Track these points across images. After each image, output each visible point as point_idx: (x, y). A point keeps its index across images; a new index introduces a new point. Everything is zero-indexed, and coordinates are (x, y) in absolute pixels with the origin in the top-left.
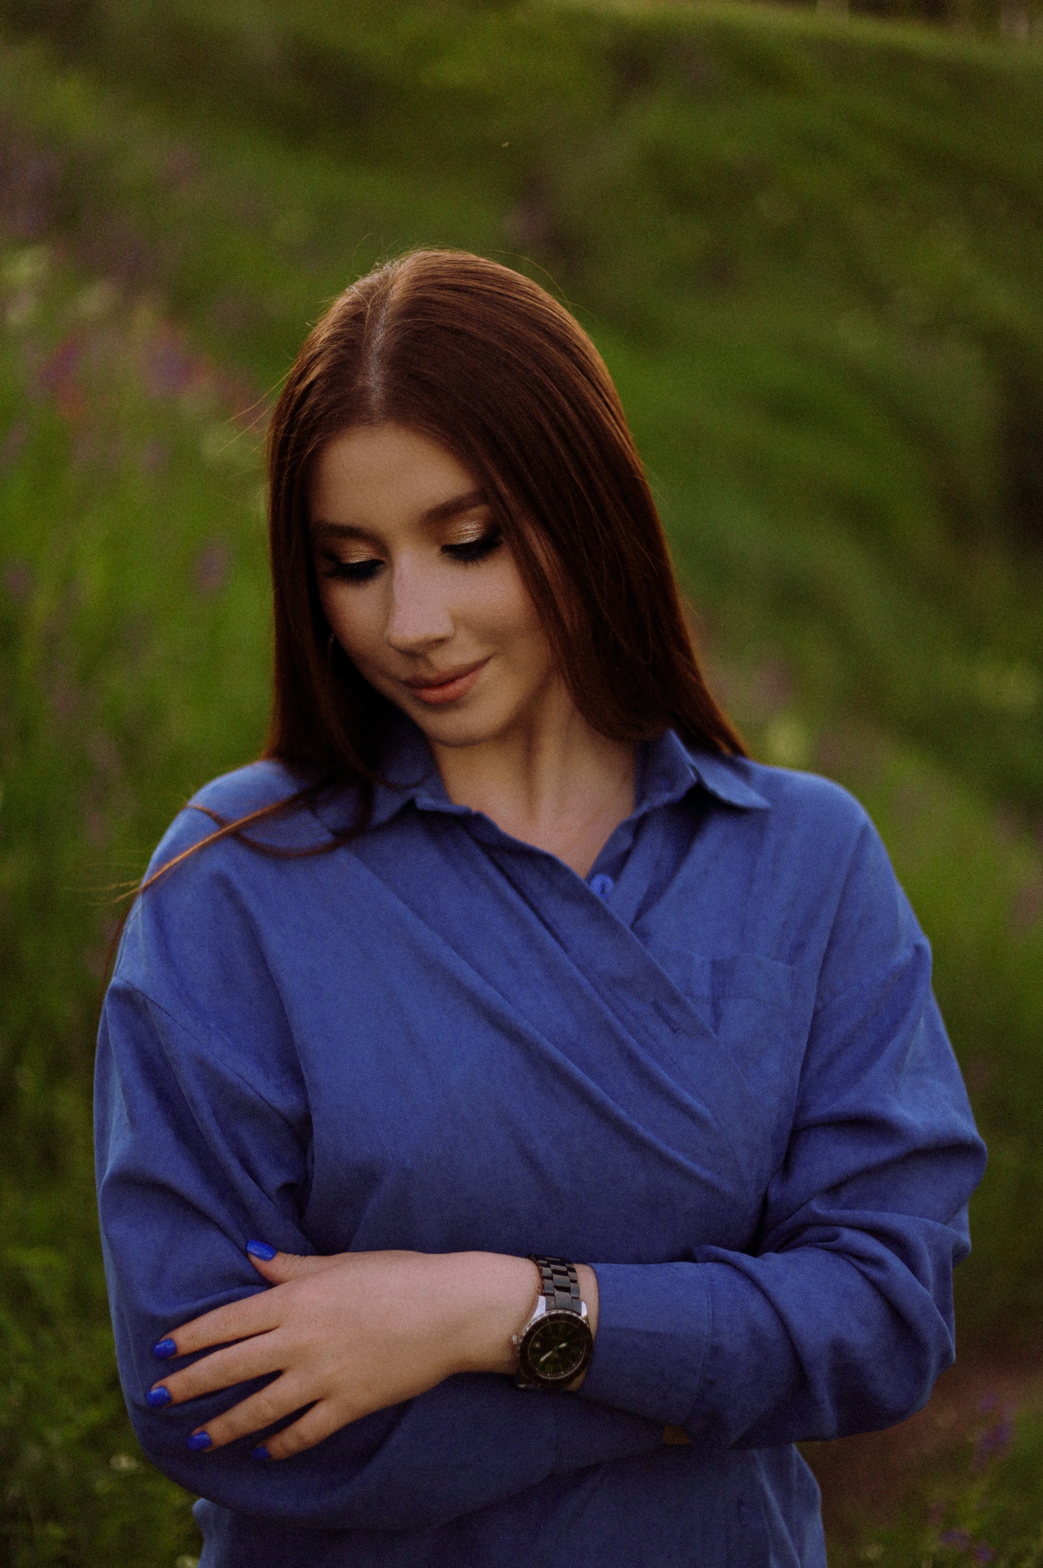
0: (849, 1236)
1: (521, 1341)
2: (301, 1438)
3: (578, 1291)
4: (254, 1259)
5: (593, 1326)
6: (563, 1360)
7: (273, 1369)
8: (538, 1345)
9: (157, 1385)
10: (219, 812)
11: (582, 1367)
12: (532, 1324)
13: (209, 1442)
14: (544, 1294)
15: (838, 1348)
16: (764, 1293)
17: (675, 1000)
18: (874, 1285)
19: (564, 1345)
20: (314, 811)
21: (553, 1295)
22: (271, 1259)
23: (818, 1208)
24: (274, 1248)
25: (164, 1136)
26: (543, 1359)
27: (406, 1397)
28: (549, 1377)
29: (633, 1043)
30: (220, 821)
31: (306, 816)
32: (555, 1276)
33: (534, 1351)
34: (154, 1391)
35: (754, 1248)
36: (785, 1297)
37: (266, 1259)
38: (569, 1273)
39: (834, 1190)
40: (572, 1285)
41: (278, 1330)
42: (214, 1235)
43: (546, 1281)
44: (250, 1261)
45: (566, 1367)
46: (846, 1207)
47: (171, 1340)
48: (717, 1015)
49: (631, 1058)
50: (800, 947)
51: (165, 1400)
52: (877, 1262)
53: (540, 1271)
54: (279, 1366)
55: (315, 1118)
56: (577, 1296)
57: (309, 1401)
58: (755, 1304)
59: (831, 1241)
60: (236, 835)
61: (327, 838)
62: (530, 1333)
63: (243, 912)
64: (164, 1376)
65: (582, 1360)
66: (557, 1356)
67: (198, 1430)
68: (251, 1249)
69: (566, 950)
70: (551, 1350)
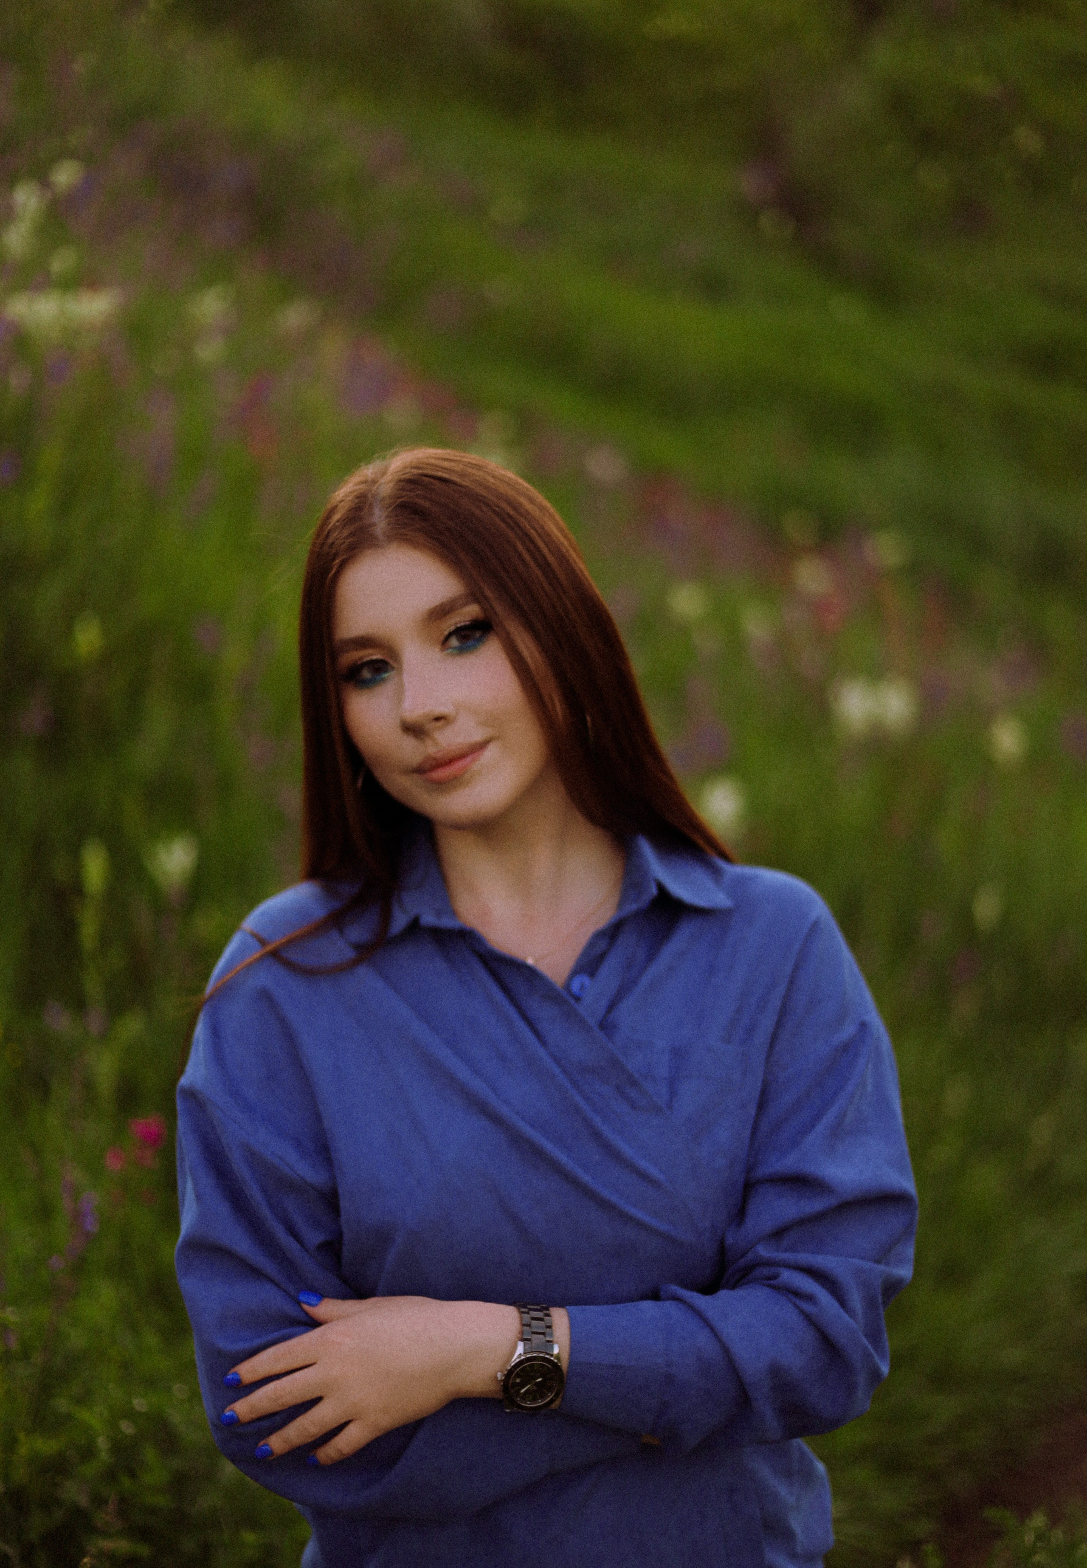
0: (788, 1276)
1: (503, 1378)
2: (339, 1451)
3: (551, 1335)
4: (305, 1307)
5: (564, 1364)
6: (539, 1391)
7: (315, 1396)
8: (518, 1380)
9: (228, 1409)
10: (264, 935)
11: (557, 1395)
12: (512, 1364)
13: (271, 1453)
14: (523, 1340)
15: (775, 1371)
16: (712, 1329)
17: (634, 1083)
18: (808, 1318)
19: (540, 1380)
20: (341, 931)
21: (529, 1340)
22: (316, 1305)
23: (763, 1251)
24: (321, 1296)
25: (224, 1209)
26: (523, 1391)
27: (421, 1417)
28: (528, 1405)
29: (597, 1121)
30: (262, 942)
31: (334, 934)
32: (534, 1322)
33: (515, 1384)
34: (228, 1413)
35: (709, 1289)
36: (730, 1331)
37: (314, 1306)
38: (546, 1318)
39: (778, 1234)
40: (548, 1330)
41: (314, 1366)
42: (268, 1286)
43: (525, 1328)
44: (302, 1308)
45: (543, 1397)
46: (786, 1251)
47: (236, 1373)
48: (673, 1093)
49: (597, 1135)
50: (750, 1030)
51: (233, 1421)
52: (810, 1298)
53: (521, 1319)
54: (319, 1394)
55: (340, 1191)
56: (551, 1339)
57: (343, 1421)
58: (703, 1339)
59: (772, 1279)
60: (275, 954)
61: (350, 954)
62: (510, 1372)
63: (282, 1020)
64: (235, 1400)
65: (555, 1392)
66: (535, 1388)
67: (262, 1443)
68: (302, 1298)
69: (543, 1042)
70: (530, 1384)
